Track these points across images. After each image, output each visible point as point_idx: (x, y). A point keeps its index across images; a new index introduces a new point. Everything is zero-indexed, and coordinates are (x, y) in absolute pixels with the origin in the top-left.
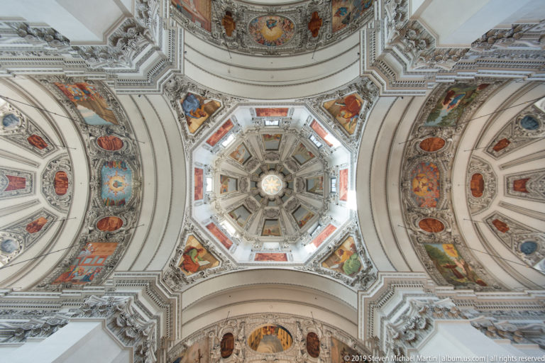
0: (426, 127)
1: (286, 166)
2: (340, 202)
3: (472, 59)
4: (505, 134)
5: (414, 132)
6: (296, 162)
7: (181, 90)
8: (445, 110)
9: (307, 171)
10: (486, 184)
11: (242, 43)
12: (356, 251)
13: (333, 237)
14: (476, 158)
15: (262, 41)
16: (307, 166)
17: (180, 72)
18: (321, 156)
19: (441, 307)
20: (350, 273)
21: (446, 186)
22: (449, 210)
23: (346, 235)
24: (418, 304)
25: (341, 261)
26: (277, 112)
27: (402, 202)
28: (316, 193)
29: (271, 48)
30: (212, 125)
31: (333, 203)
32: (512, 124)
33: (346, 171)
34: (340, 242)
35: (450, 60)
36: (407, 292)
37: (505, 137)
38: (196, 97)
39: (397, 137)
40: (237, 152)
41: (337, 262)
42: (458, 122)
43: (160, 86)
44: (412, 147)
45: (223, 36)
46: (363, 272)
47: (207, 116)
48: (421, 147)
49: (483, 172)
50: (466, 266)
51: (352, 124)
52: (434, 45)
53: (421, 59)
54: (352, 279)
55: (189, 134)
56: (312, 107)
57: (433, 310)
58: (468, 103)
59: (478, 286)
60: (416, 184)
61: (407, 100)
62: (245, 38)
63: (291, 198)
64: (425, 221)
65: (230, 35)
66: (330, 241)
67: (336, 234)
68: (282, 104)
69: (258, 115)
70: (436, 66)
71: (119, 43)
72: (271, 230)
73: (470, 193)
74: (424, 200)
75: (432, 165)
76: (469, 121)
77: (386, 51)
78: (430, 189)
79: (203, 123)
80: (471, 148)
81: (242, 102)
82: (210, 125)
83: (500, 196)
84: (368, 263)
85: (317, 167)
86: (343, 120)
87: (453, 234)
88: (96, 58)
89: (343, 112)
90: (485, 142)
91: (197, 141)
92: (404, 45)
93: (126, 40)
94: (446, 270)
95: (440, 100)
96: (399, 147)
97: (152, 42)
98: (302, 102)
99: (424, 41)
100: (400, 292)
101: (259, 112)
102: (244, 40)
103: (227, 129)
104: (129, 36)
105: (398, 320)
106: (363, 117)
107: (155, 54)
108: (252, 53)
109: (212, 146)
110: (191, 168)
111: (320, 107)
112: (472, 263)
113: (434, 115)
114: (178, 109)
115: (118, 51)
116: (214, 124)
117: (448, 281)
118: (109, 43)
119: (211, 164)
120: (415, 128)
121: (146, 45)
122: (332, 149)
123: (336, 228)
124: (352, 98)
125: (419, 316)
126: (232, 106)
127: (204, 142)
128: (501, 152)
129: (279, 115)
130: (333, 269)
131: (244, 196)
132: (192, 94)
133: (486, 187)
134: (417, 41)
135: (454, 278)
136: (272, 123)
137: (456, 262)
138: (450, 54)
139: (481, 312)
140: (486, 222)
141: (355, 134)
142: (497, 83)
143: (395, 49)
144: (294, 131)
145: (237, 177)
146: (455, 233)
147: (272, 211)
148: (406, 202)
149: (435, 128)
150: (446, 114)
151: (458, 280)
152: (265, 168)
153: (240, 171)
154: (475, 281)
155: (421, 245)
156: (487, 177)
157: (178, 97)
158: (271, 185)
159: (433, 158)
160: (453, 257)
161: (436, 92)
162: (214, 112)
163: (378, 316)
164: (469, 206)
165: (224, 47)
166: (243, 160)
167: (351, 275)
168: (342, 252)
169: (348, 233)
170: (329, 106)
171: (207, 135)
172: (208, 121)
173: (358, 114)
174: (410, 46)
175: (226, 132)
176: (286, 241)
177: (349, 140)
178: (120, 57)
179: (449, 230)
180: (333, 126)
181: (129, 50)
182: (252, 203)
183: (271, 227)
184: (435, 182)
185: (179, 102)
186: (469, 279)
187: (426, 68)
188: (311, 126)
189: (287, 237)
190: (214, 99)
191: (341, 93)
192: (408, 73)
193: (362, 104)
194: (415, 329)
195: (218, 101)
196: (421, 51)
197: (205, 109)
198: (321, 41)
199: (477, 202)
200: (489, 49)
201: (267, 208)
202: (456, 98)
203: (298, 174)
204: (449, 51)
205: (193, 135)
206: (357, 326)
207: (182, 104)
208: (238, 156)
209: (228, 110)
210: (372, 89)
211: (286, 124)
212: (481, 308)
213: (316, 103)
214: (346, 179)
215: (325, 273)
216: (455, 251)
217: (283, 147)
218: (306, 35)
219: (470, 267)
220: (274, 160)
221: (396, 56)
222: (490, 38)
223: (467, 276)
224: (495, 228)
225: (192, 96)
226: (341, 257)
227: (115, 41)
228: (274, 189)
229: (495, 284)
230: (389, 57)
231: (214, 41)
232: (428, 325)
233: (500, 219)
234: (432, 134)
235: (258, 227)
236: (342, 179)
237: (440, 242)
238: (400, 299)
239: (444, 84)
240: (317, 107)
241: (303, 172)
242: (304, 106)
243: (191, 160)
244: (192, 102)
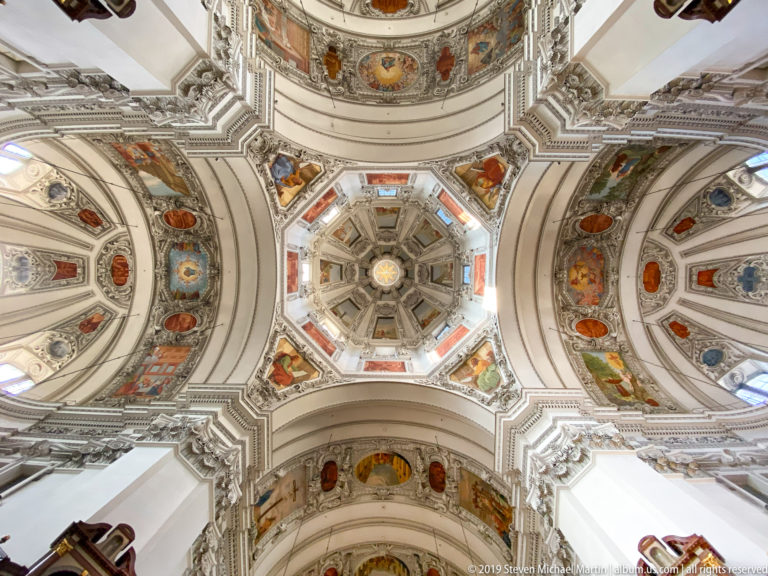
0: (589, 201)
1: (405, 248)
2: (475, 296)
3: (651, 113)
4: (690, 212)
5: (573, 207)
6: (417, 244)
7: (270, 151)
8: (614, 179)
9: (433, 255)
10: (664, 275)
11: (349, 88)
12: (494, 361)
13: (465, 341)
14: (652, 242)
15: (375, 86)
16: (432, 249)
17: (268, 127)
18: (451, 236)
19: (601, 434)
20: (487, 388)
21: (612, 277)
22: (615, 309)
23: (483, 339)
24: (573, 430)
25: (475, 373)
26: (394, 179)
27: (555, 298)
28: (445, 285)
29: (388, 93)
30: (309, 195)
31: (466, 297)
32: (698, 198)
33: (483, 257)
34: (473, 349)
35: (622, 116)
36: (559, 415)
37: (690, 215)
38: (289, 159)
39: (551, 213)
40: (342, 230)
41: (469, 375)
42: (630, 196)
43: (242, 146)
44: (570, 227)
45: (325, 79)
46: (503, 387)
47: (303, 184)
48: (582, 227)
49: (660, 260)
50: (633, 380)
51: (492, 195)
52: (603, 97)
53: (585, 114)
54: (489, 397)
55: (280, 207)
56: (440, 173)
57: (590, 437)
58: (643, 170)
59: (648, 407)
60: (574, 275)
61: (565, 166)
62: (353, 82)
63: (411, 291)
64: (584, 323)
65: (334, 78)
66: (461, 348)
67: (467, 340)
68: (401, 168)
69: (370, 182)
70: (604, 122)
71: (191, 92)
72: (385, 331)
73: (641, 286)
74: (583, 295)
75: (595, 251)
76: (644, 195)
77: (539, 101)
78: (592, 281)
79: (298, 193)
80: (645, 229)
81: (348, 165)
82: (307, 196)
83: (681, 292)
84: (510, 376)
85: (446, 250)
86: (481, 190)
87: (618, 340)
88: (162, 112)
89: (481, 180)
90: (663, 223)
91: (290, 217)
92: (563, 94)
93: (200, 88)
94: (609, 385)
95: (607, 166)
96: (553, 227)
97: (234, 90)
98: (427, 165)
99: (589, 91)
100: (551, 414)
101: (371, 178)
102: (352, 84)
103: (330, 201)
104: (204, 83)
105: (546, 450)
106: (508, 188)
107: (238, 105)
108: (362, 100)
109: (310, 222)
110: (282, 252)
111: (451, 174)
112: (641, 377)
113: (599, 185)
114: (266, 174)
115: (190, 102)
116: (313, 195)
117: (610, 400)
118: (178, 92)
119: (308, 246)
120: (575, 202)
121: (226, 94)
122: (465, 227)
123: (468, 330)
124: (493, 162)
125: (573, 445)
126: (336, 170)
127: (299, 218)
128: (683, 235)
129: (397, 182)
130: (464, 383)
131: (350, 287)
132: (284, 156)
133: (663, 280)
134: (580, 90)
135: (617, 395)
137: (622, 376)
138: (623, 108)
139: (650, 439)
140: (662, 325)
141: (496, 209)
142: (681, 145)
143: (551, 100)
144: (416, 204)
145: (342, 263)
146: (621, 338)
147: (386, 306)
148: (560, 297)
149: (600, 202)
150: (615, 185)
151: (624, 399)
152: (377, 252)
153: (344, 255)
154: (644, 399)
155: (578, 353)
156: (665, 267)
157: (265, 160)
158: (386, 273)
159: (597, 241)
160: (617, 368)
161: (602, 156)
162: (311, 179)
163: (521, 443)
164: (641, 304)
165: (326, 93)
166: (349, 240)
167: (488, 391)
168: (476, 362)
169: (485, 337)
170: (463, 171)
171: (303, 209)
172: (304, 190)
173: (500, 183)
174: (570, 96)
175: (328, 205)
176: (403, 345)
177: (488, 217)
178: (193, 110)
179: (614, 335)
180: (467, 199)
181: (204, 100)
182: (362, 296)
183: (385, 328)
184: (597, 272)
185: (267, 166)
186: (637, 397)
187: (591, 125)
188: (438, 197)
189: (405, 341)
190: (313, 162)
191: (478, 154)
192: (567, 131)
193: (506, 170)
194: (567, 461)
195: (318, 165)
196: (584, 103)
197: (301, 174)
198: (453, 86)
199: (651, 300)
200: (672, 102)
201: (380, 303)
202: (628, 165)
203: (421, 259)
204: (621, 104)
205: (285, 209)
206: (494, 455)
207: (271, 169)
208: (342, 236)
209: (331, 176)
210: (520, 151)
211: (406, 195)
212: (650, 433)
213: (447, 168)
214: (482, 268)
215: (454, 388)
216: (621, 362)
217: (402, 224)
218: (434, 78)
219: (638, 382)
220: (389, 240)
221: (552, 109)
222: (673, 89)
223: (635, 393)
224: (672, 333)
225: (283, 158)
226: (475, 369)
227: (186, 90)
228: (389, 279)
229: (669, 404)
230: (543, 109)
231: (312, 86)
232: (584, 456)
233: (679, 321)
234: (596, 210)
235: (369, 327)
236: (478, 267)
237: (602, 350)
238: (549, 424)
239: (613, 145)
240: (448, 173)
241: (427, 257)
242: (430, 172)
243: (283, 241)
244: (283, 165)
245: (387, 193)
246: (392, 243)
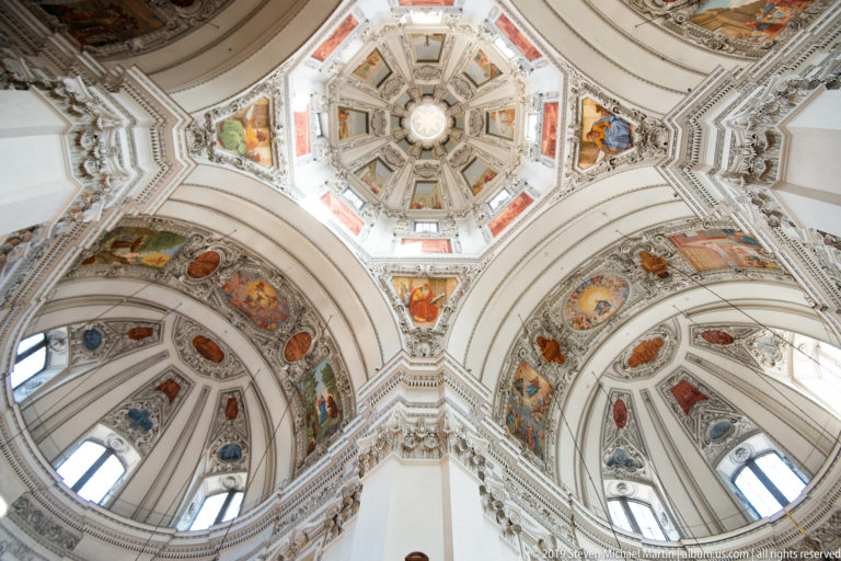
0: (323, 358)
1: (434, 162)
2: (327, 189)
3: (349, 467)
4: (241, 422)
5: (330, 341)
6: (426, 179)
7: (644, 142)
8: (323, 392)
9: (402, 182)
10: (202, 359)
11: (618, 258)
12: (247, 156)
13: (290, 145)
14: (241, 374)
15: (597, 280)
16: (408, 187)
17: (663, 167)
18: (403, 218)
19: (94, 205)
20: (225, 126)
21: (237, 319)
22: (205, 298)
23: (278, 163)
24: (118, 182)
25: (250, 126)
26: (504, 220)
27: (261, 259)
28: (365, 166)
29: (578, 283)
30: (570, 133)
31: (334, 180)
32: (246, 438)
33: (357, 231)
34: (276, 146)
35: (368, 451)
36: (143, 179)
37: (237, 420)
38: (619, 150)
39: (342, 321)
40: (509, 122)
41: (253, 120)
42: (297, 392)
43: (675, 127)
44: (315, 324)
45: (649, 246)
46: (213, 144)
47: (585, 139)
48: (306, 334)
49: (218, 368)
50: (123, 261)
51: (404, 290)
52: (397, 452)
53: (397, 428)
54: (215, 121)
55: (588, 94)
56: (467, 265)
57: (98, 193)
58: (309, 419)
59: (89, 255)
60: (268, 291)
61: (371, 372)
62: (620, 266)
63: (388, 130)
64: (216, 263)
65: (641, 254)
66: (287, 136)
67: (290, 149)
68: (506, 236)
69: (524, 195)
70: (376, 433)
71: (764, 139)
72: (372, 68)
73: (207, 335)
74: (242, 283)
75: (274, 325)
76: (289, 403)
77: (442, 402)
78: (249, 300)
79: (582, 125)
80: (256, 379)
81: (557, 195)
82: (572, 131)
83: (174, 360)
84: (219, 160)
85: (395, 200)
86: (418, 284)
87: (173, 278)
88: (779, 94)
89: (426, 292)
90: (250, 397)
91: (570, 94)
92: (429, 424)
93: (758, 150)
94: (136, 237)
95: (339, 397)
96: (328, 311)
97: (725, 176)
98: (485, 260)
99: (411, 447)
100: (150, 170)
101: (526, 200)
102: (619, 263)
103: (546, 143)
104: (760, 158)
105: (117, 139)
106: (398, 309)
107: (710, 161)
108: (595, 259)
109: (546, 104)
110: (546, 52)
111: (457, 273)
112: (122, 270)
113: (329, 377)
114: (629, 115)
115: (758, 128)
116: (567, 136)
117: (121, 228)
118: (777, 130)
119: (528, 78)
120: (332, 346)
121: (730, 164)
122: (399, 239)
123: (298, 155)
124: (431, 317)
125: (102, 171)
126: (565, 180)
127: (560, 100)
128: (225, 402)
129: (498, 219)
130: (249, 108)
131: (448, 74)
132: (627, 149)
133: (198, 356)
134: (419, 440)
135: (120, 237)
136: (500, 199)
137: (135, 255)
138: (373, 458)
139: (56, 236)
140: (159, 324)
141: (388, 282)
142: (302, 463)
143: (435, 411)
144: (463, 214)
145: (479, 90)
146: (173, 281)
147: (395, 91)
148: (258, 263)
149: (314, 366)
150: (317, 389)
151: (113, 240)
152: (456, 134)
153: (484, 100)
154: (98, 256)
155: (190, 235)
156: (209, 366)
157: (642, 130)
158: (428, 122)
159: (281, 335)
160: (147, 256)
161: (351, 401)
162: (581, 150)
163: (141, 117)
164: (191, 321)
165: (637, 235)
166: (494, 118)
167: (221, 125)
168: (261, 137)
169: (278, 167)
170: (449, 284)
171: (564, 113)
172: (579, 134)
173: (408, 306)
174: (422, 429)
175: (544, 137)
176: (340, 74)
177: (389, 270)
178: (750, 124)
179: (181, 279)
180: (422, 267)
181: (748, 141)
182: (429, 76)
183: (377, 71)
184: (253, 312)
185: (635, 124)
186: (105, 252)
187: (383, 422)
188: (449, 241)
189: (343, 80)
190: (594, 167)
191: (449, 311)
192: (396, 400)
193: (414, 320)
194: (91, 153)
195: (587, 169)
196: (405, 434)
197: (595, 145)
198: (527, 340)
199: (189, 333)
200: (343, 491)
201: (404, 89)
202: (324, 413)
203: (409, 168)
204: (377, 459)
205: (581, 98)
206: (147, 75)
207: (629, 124)
208: (504, 117)
209: (565, 170)
210: (419, 347)
211: (480, 215)
212: (61, 241)
213: (466, 276)
214: (347, 222)
215: (252, 94)
216: (150, 264)
217: (459, 182)
218: (549, 331)
219: (118, 264)
220: (456, 155)
221: (426, 406)
222: (352, 501)
223: (111, 253)
224: (143, 326)
225: (625, 146)
226: (255, 131)
227: (771, 138)
228: (419, 117)
229: (77, 274)
230: (433, 398)
231: (655, 231)
232: (84, 174)
233: (149, 339)
234: (311, 357)
235: (391, 54)
236: (352, 218)
237: (176, 257)
238: (141, 163)
239: (351, 418)
240: (461, 272)
241: (405, 176)
242: (477, 257)
243: (555, 63)
244: (619, 139)
245: (500, 198)
246: (450, 156)
